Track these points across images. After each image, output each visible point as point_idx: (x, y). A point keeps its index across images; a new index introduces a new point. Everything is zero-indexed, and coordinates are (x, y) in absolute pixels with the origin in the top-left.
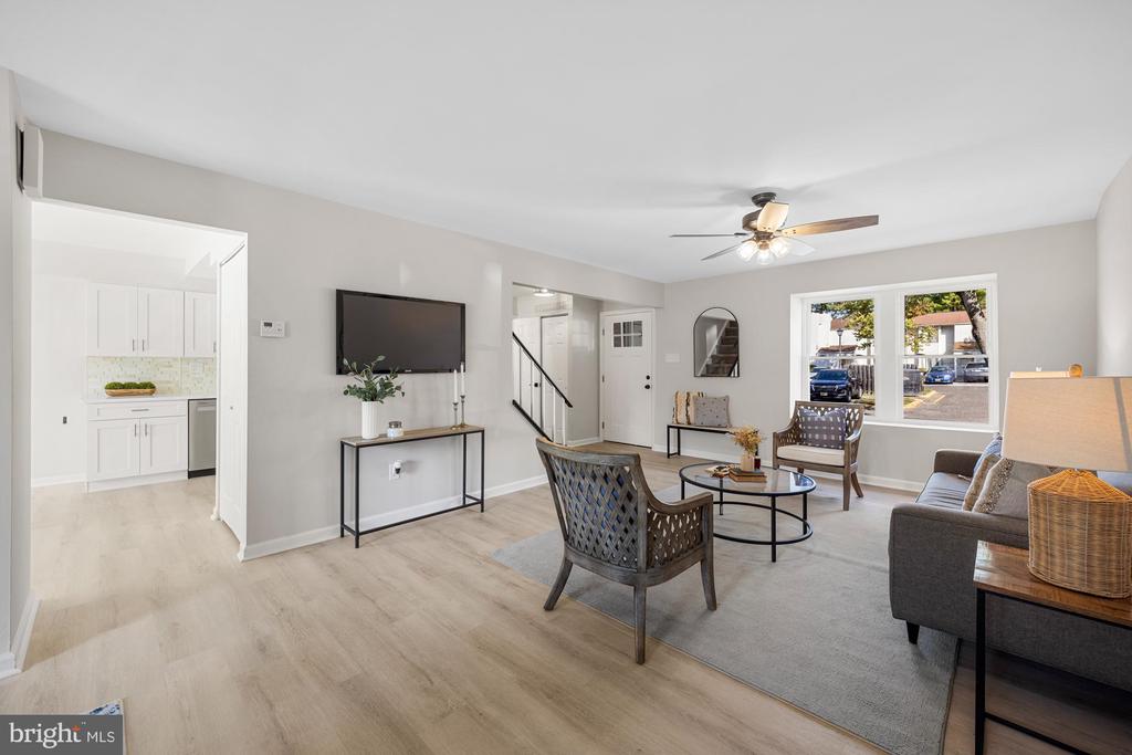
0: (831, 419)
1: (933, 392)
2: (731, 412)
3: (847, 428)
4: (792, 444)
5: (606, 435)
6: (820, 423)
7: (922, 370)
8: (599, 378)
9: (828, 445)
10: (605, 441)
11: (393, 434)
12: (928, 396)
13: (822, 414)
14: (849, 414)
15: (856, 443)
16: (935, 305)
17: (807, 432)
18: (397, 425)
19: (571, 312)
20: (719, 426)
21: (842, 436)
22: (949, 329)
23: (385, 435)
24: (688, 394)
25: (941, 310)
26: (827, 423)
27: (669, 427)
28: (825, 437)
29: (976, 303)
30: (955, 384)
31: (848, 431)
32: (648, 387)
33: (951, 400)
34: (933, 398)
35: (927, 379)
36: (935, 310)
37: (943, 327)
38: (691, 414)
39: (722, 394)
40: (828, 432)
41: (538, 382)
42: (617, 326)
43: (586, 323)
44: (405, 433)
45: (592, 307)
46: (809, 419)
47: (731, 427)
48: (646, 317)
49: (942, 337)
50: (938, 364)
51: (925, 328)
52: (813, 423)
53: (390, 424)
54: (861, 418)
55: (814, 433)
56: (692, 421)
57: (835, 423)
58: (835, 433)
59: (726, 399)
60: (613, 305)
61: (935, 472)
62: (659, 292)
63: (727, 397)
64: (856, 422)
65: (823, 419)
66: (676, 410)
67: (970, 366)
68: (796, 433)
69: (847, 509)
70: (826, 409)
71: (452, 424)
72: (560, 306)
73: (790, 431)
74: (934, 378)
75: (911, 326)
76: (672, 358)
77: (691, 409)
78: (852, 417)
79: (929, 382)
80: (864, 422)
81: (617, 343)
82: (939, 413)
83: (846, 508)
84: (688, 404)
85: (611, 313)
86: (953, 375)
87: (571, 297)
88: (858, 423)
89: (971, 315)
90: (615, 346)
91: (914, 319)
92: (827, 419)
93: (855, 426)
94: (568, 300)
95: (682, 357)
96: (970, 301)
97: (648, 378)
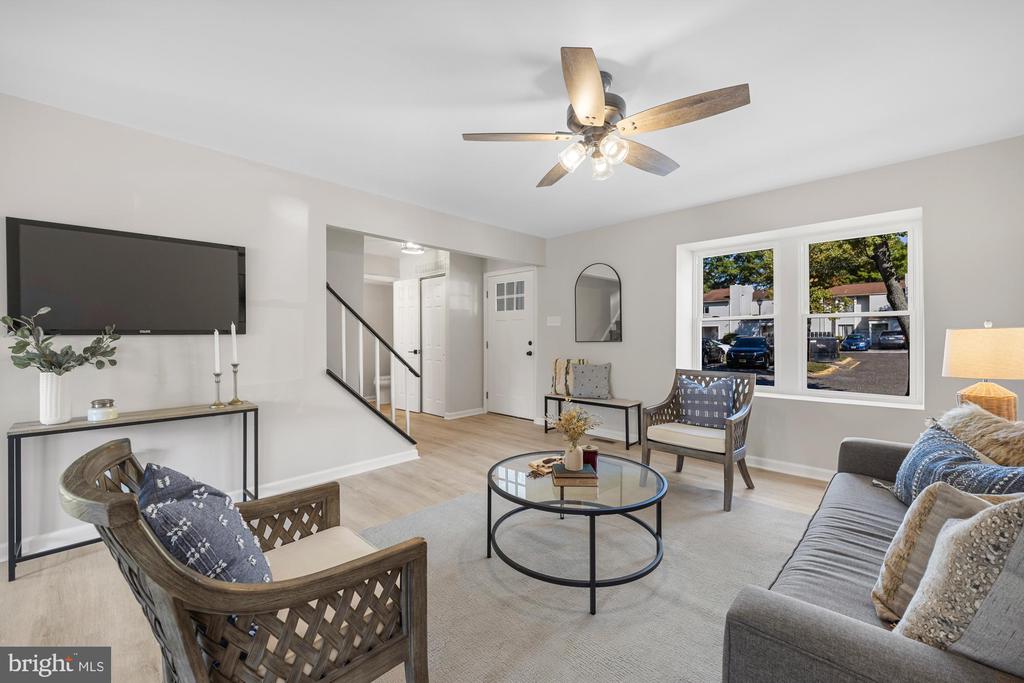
0: (715, 392)
1: (849, 359)
2: (612, 381)
3: (735, 402)
4: (668, 422)
5: (489, 406)
6: (701, 396)
7: (839, 338)
8: (482, 344)
9: (710, 424)
10: (490, 413)
11: (95, 416)
12: (844, 362)
13: (707, 384)
14: (738, 386)
15: (745, 421)
16: (851, 277)
17: (686, 407)
18: (103, 404)
19: (447, 272)
20: (599, 398)
21: (726, 414)
22: (864, 300)
23: (85, 419)
24: (568, 361)
25: (857, 281)
26: (710, 397)
27: (547, 398)
28: (707, 414)
29: (891, 268)
30: (870, 351)
31: (735, 407)
32: (529, 354)
33: (867, 366)
34: (849, 364)
35: (843, 346)
36: (851, 282)
37: (858, 298)
38: (570, 383)
39: (603, 361)
40: (711, 408)
41: (418, 349)
42: (500, 287)
43: (467, 285)
44: (121, 415)
45: (474, 266)
46: (689, 391)
47: (613, 398)
48: (528, 277)
49: (858, 307)
50: (853, 332)
51: (841, 299)
52: (693, 396)
53: (93, 403)
54: (751, 391)
55: (694, 410)
56: (571, 392)
57: (719, 397)
58: (719, 408)
59: (608, 368)
60: (497, 264)
61: (839, 472)
62: (538, 248)
63: (610, 365)
64: (745, 395)
65: (705, 392)
66: (554, 379)
67: (884, 334)
68: (674, 409)
69: (729, 510)
70: (712, 379)
71: (213, 399)
72: (438, 266)
73: (666, 406)
74: (850, 344)
75: (828, 296)
76: (554, 321)
77: (570, 377)
78: (740, 388)
79: (845, 349)
80: (756, 394)
81: (500, 307)
82: (854, 379)
83: (727, 507)
84: (567, 373)
85: (493, 273)
86: (868, 342)
87: (448, 253)
88: (748, 397)
89: (886, 278)
90: (499, 309)
91: (831, 290)
92: (710, 391)
93: (744, 399)
94: (444, 258)
95: (562, 320)
96: (886, 265)
97: (530, 343)
